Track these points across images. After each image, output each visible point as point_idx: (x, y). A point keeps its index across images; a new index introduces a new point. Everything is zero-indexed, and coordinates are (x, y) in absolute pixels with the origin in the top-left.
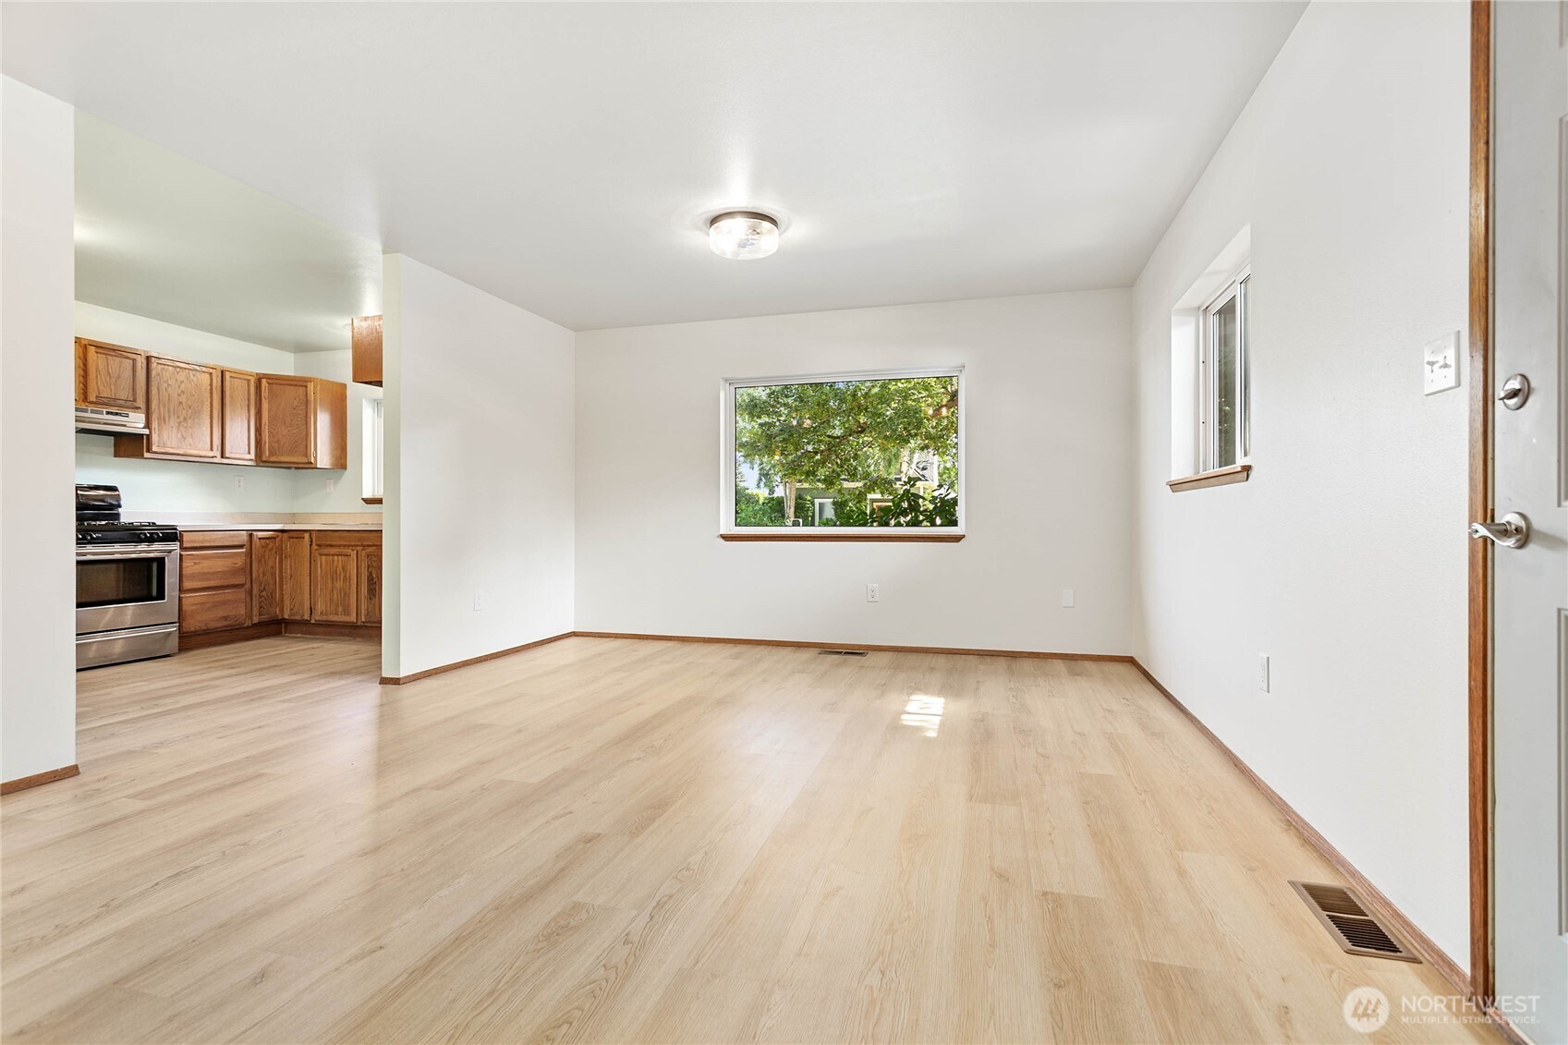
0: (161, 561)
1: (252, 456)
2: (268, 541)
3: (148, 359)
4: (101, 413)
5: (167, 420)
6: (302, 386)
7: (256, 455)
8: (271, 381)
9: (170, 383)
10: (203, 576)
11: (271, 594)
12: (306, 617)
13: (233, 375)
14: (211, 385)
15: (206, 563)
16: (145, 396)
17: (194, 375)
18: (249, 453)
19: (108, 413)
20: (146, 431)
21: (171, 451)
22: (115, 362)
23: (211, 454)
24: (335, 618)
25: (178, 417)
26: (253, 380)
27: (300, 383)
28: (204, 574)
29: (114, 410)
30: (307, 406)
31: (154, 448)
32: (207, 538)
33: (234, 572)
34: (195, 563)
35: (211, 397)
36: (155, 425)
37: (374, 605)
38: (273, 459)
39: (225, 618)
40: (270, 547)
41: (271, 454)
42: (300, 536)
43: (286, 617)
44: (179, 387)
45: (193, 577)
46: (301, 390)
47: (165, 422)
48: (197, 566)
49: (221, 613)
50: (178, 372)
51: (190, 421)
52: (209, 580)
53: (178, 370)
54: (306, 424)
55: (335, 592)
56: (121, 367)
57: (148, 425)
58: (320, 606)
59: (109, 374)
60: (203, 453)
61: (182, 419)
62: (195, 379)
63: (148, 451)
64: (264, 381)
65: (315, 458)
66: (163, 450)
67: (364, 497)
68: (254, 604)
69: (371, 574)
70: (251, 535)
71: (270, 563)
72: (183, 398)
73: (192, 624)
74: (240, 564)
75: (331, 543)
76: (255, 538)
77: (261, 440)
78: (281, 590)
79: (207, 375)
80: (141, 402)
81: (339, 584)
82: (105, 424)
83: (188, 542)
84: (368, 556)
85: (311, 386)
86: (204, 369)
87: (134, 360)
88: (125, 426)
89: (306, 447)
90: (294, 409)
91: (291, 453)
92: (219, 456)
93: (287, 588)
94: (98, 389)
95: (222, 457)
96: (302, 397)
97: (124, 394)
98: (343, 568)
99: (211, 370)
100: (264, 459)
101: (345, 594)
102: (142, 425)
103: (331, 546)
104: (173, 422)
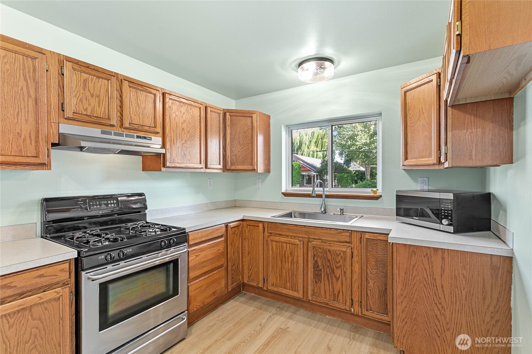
0: (175, 262)
1: (221, 167)
2: (235, 229)
3: (164, 94)
4: (132, 137)
5: (175, 142)
6: (250, 117)
7: (223, 165)
8: (231, 114)
9: (177, 113)
10: (201, 264)
11: (237, 266)
12: (260, 285)
13: (212, 109)
14: (200, 116)
15: (203, 254)
16: (162, 123)
17: (191, 109)
18: (220, 164)
19: (138, 137)
20: (163, 151)
21: (178, 165)
22: (142, 95)
23: (200, 166)
24: (284, 291)
25: (182, 140)
26: (221, 113)
27: (248, 115)
28: (202, 263)
29: (142, 134)
30: (252, 130)
31: (168, 164)
32: (203, 234)
33: (218, 257)
34: (197, 256)
35: (200, 125)
36: (168, 146)
37: (320, 288)
38: (233, 168)
39: (214, 293)
40: (236, 233)
41: (232, 164)
42: (256, 225)
43: (245, 282)
44: (182, 117)
45: (195, 268)
46: (249, 120)
47: (174, 143)
48: (198, 258)
49: (211, 291)
50: (182, 106)
51: (188, 143)
52: (204, 267)
53: (182, 104)
54: (252, 142)
55: (284, 271)
56: (146, 101)
57: (164, 146)
58: (271, 280)
59: (138, 105)
60: (196, 166)
61: (184, 141)
62: (191, 111)
63: (164, 166)
64: (228, 114)
65: (257, 166)
66: (173, 165)
67: (282, 192)
68: (229, 277)
69: (316, 262)
70: (227, 226)
71: (237, 245)
72: (184, 126)
73: (196, 305)
74: (222, 249)
75: (281, 233)
76: (229, 228)
77: (226, 155)
78: (243, 262)
79: (198, 109)
80: (159, 129)
81: (287, 265)
82: (136, 145)
83: (193, 240)
84: (314, 247)
85: (254, 116)
86: (196, 104)
87: (155, 95)
88: (149, 147)
89: (252, 158)
90: (245, 132)
91: (243, 163)
92: (204, 167)
93: (246, 260)
94: (131, 117)
95: (206, 168)
96: (250, 124)
97: (148, 122)
98: (291, 254)
99: (200, 106)
100: (228, 168)
101: (293, 274)
102: (159, 147)
103: (280, 235)
104: (179, 144)
